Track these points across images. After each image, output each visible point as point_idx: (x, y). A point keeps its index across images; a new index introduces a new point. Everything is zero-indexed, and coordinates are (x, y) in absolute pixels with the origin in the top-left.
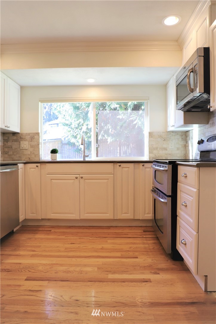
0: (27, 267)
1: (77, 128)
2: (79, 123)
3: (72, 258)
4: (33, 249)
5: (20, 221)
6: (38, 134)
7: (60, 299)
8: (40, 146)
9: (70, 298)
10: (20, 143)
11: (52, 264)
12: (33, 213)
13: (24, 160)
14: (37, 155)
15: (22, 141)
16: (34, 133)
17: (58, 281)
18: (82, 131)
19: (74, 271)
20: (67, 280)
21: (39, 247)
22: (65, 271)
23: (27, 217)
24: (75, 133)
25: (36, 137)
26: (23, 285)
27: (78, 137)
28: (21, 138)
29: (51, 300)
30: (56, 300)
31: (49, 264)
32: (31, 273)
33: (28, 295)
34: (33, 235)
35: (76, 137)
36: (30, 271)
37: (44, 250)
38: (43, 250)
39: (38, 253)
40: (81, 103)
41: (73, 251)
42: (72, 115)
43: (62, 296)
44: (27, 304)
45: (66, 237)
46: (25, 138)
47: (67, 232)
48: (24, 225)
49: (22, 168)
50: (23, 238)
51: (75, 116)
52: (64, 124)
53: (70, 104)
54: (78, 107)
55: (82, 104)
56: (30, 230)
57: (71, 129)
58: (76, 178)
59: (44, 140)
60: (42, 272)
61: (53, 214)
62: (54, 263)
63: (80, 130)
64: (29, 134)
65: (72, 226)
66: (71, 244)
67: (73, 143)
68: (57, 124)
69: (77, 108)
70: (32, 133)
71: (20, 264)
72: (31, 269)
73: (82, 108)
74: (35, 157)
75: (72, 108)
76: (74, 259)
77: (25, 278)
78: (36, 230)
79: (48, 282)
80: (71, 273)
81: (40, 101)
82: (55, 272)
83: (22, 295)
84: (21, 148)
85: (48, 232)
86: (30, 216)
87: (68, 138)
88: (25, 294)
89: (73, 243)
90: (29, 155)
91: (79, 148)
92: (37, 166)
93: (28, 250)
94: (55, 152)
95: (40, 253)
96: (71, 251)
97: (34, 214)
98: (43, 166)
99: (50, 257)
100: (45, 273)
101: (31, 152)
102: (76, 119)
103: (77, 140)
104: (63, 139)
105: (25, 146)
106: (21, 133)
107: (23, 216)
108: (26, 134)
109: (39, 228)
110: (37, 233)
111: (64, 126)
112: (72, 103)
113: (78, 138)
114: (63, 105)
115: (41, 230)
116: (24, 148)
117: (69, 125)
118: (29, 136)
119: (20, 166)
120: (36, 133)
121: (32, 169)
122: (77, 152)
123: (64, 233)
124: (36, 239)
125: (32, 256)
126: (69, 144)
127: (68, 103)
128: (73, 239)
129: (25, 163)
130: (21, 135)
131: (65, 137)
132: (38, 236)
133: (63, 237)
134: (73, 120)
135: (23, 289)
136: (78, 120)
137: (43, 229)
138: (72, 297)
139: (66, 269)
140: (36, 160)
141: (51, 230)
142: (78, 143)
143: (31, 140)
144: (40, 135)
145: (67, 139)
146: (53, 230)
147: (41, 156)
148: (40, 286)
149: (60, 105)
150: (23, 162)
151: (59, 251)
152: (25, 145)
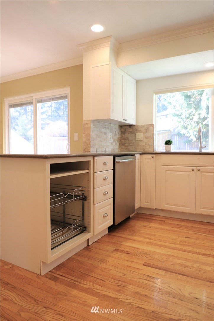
0: (144, 253)
1: (187, 118)
2: (190, 113)
3: (189, 253)
4: (149, 237)
5: (136, 208)
6: (152, 125)
7: (179, 293)
8: (154, 137)
9: (189, 294)
10: (135, 134)
11: (168, 255)
12: (147, 202)
13: (139, 151)
14: (152, 146)
15: (138, 133)
16: (148, 125)
17: (175, 273)
18: (194, 120)
19: (191, 267)
20: (184, 274)
21: (155, 235)
22: (182, 265)
23: (142, 206)
24: (186, 123)
25: (150, 128)
26: (142, 270)
27: (189, 127)
28: (136, 130)
29: (169, 290)
30: (174, 292)
31: (165, 255)
32: (149, 259)
33: (146, 280)
34: (148, 223)
35: (186, 128)
36: (147, 258)
37: (160, 240)
38: (158, 239)
39: (153, 241)
40: (192, 91)
41: (189, 245)
42: (183, 105)
43: (180, 290)
44: (146, 288)
45: (180, 229)
46: (140, 130)
47: (181, 225)
48: (138, 212)
49: (138, 159)
50: (138, 225)
51: (186, 106)
52: (174, 115)
53: (181, 93)
54: (190, 96)
55: (194, 92)
56: (145, 218)
57: (181, 120)
58: (193, 170)
59: (158, 131)
60: (158, 261)
61: (166, 205)
62: (170, 254)
63: (191, 120)
64: (144, 126)
65: (186, 220)
66: (187, 238)
67: (183, 134)
68: (166, 115)
69: (188, 97)
70: (147, 125)
71: (138, 248)
72: (148, 255)
73: (194, 97)
74: (149, 148)
75: (183, 97)
76: (190, 254)
77: (143, 263)
78: (150, 219)
79: (165, 272)
80: (188, 268)
81: (154, 93)
82: (172, 263)
83: (141, 279)
84: (136, 140)
85: (162, 222)
86: (145, 205)
87: (178, 129)
88: (144, 278)
89: (188, 238)
90: (144, 146)
91: (190, 139)
92: (153, 157)
93: (144, 237)
94: (169, 143)
95: (155, 242)
96: (187, 245)
97: (149, 203)
98: (159, 156)
99: (165, 248)
100: (162, 262)
101: (146, 144)
102: (187, 108)
103: (188, 131)
104: (172, 131)
105: (140, 138)
106: (137, 125)
107: (138, 204)
108: (142, 125)
109: (153, 217)
110: (151, 222)
111: (174, 117)
112: (183, 93)
113: (188, 129)
114: (174, 95)
115: (155, 220)
116: (139, 140)
117: (180, 116)
118: (144, 128)
119: (137, 156)
120: (150, 125)
121: (147, 160)
122: (188, 143)
123: (178, 226)
124: (151, 227)
125: (148, 243)
126: (179, 135)
127: (178, 93)
128: (188, 233)
129: (141, 154)
130: (136, 127)
131: (174, 128)
132: (153, 225)
133: (178, 229)
134: (184, 110)
135: (142, 273)
136: (190, 110)
137: (157, 219)
138: (191, 293)
139: (183, 263)
140: (151, 151)
141: (165, 221)
142: (189, 134)
143: (146, 131)
144: (155, 126)
145: (176, 130)
146: (167, 221)
147: (155, 148)
148: (158, 274)
149: (170, 96)
150: (139, 153)
151: (175, 243)
152: (140, 136)
